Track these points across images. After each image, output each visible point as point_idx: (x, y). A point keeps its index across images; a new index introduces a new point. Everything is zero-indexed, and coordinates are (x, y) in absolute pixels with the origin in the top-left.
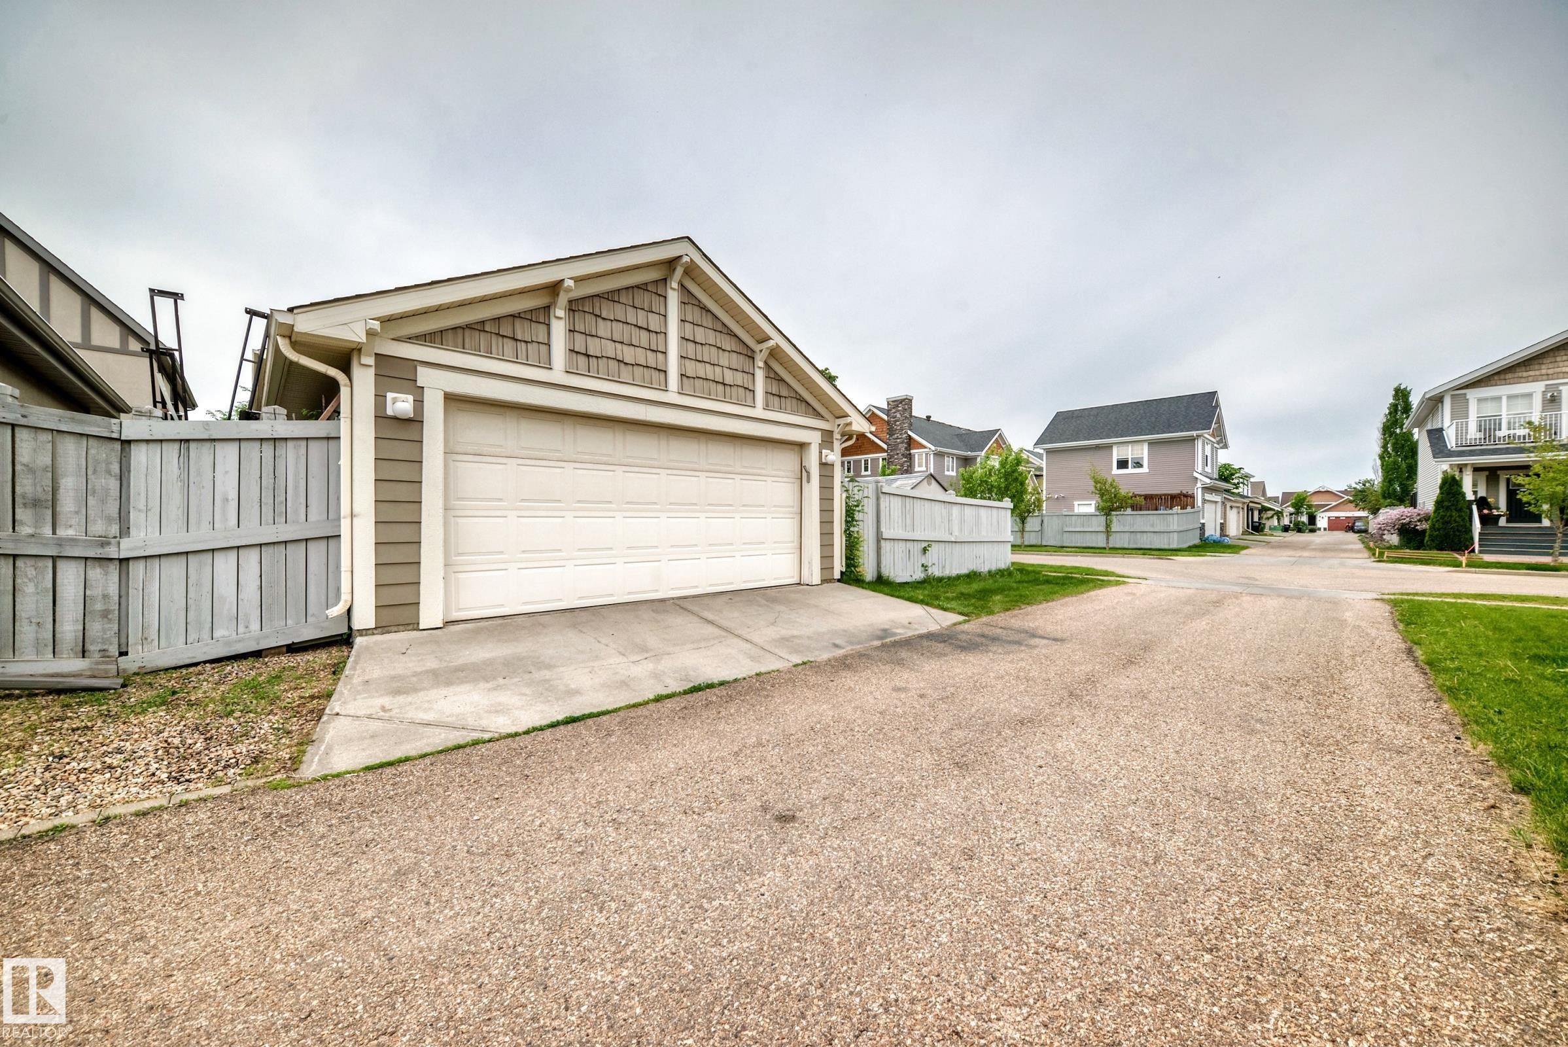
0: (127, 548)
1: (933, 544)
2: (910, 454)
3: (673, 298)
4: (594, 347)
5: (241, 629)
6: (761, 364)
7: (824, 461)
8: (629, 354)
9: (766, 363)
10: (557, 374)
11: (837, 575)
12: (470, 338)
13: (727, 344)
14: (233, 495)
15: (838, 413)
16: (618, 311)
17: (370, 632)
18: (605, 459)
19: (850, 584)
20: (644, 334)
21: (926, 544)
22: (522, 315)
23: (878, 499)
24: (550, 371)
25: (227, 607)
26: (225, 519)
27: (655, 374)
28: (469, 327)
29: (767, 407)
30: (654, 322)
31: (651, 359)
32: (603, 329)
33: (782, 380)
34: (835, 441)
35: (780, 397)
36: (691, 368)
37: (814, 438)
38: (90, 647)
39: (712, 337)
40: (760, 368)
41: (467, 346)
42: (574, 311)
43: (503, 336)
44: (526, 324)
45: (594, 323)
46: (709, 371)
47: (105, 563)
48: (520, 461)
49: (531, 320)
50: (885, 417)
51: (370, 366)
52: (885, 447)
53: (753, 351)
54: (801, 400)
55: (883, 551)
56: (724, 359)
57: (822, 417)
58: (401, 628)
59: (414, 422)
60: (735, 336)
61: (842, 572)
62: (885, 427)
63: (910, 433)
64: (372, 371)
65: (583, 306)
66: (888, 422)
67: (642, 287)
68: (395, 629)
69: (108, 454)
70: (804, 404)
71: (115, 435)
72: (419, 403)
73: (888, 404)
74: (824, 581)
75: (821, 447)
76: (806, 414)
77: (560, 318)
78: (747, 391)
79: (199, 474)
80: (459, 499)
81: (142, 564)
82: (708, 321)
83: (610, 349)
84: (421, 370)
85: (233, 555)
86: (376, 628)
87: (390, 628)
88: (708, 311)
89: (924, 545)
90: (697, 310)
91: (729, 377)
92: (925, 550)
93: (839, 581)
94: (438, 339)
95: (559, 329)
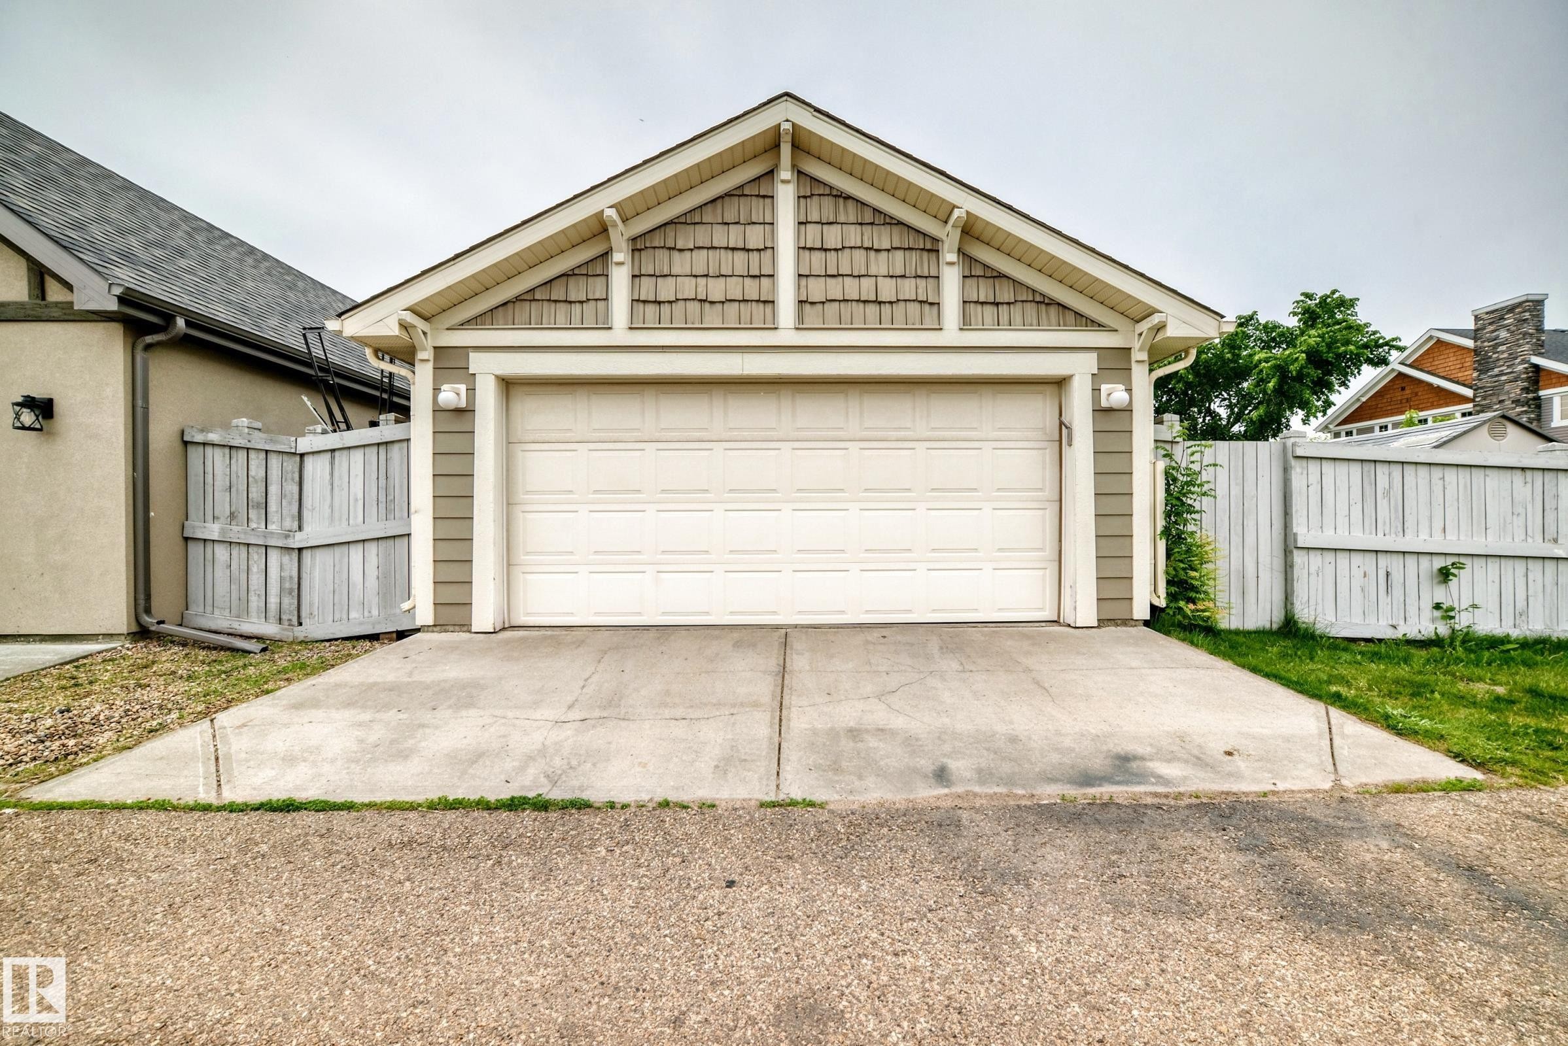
0: (298, 541)
1: (1467, 561)
2: (1538, 398)
3: (786, 195)
4: (666, 289)
5: (366, 614)
6: (952, 257)
7: (1104, 404)
8: (717, 289)
9: (960, 251)
10: (620, 334)
11: (1141, 611)
12: (523, 310)
13: (883, 238)
14: (360, 496)
15: (1135, 312)
16: (701, 236)
17: (430, 629)
18: (697, 435)
19: (1167, 633)
20: (740, 257)
21: (1449, 561)
22: (576, 272)
23: (1286, 470)
24: (609, 331)
25: (357, 594)
26: (356, 517)
27: (758, 309)
28: (518, 299)
29: (966, 324)
30: (755, 236)
31: (752, 289)
32: (681, 263)
33: (1001, 276)
34: (1134, 366)
35: (997, 304)
36: (816, 288)
37: (1081, 368)
38: (284, 617)
39: (854, 236)
40: (951, 264)
41: (516, 321)
42: (640, 250)
43: (555, 301)
44: (583, 280)
45: (666, 260)
46: (851, 288)
47: (290, 551)
48: (592, 446)
49: (587, 275)
50: (1469, 343)
51: (428, 360)
52: (1469, 393)
53: (935, 240)
54: (1047, 302)
55: (1297, 572)
56: (880, 264)
57: (1099, 326)
58: (457, 628)
59: (464, 413)
60: (900, 223)
61: (1153, 608)
62: (1469, 360)
63: (1536, 360)
64: (430, 365)
65: (651, 242)
66: (1476, 351)
67: (737, 193)
68: (451, 628)
69: (292, 464)
70: (1053, 310)
71: (293, 451)
72: (471, 390)
73: (1477, 318)
74: (1102, 622)
75: (1097, 379)
76: (1062, 325)
77: (621, 264)
78: (927, 307)
79: (341, 478)
80: (527, 492)
81: (309, 551)
82: (850, 213)
83: (688, 288)
84: (473, 356)
85: (360, 546)
86: (435, 626)
87: (447, 627)
88: (848, 198)
89: (1439, 563)
90: (828, 202)
91: (887, 290)
92: (1445, 575)
93: (1146, 623)
94: (489, 320)
95: (620, 278)
